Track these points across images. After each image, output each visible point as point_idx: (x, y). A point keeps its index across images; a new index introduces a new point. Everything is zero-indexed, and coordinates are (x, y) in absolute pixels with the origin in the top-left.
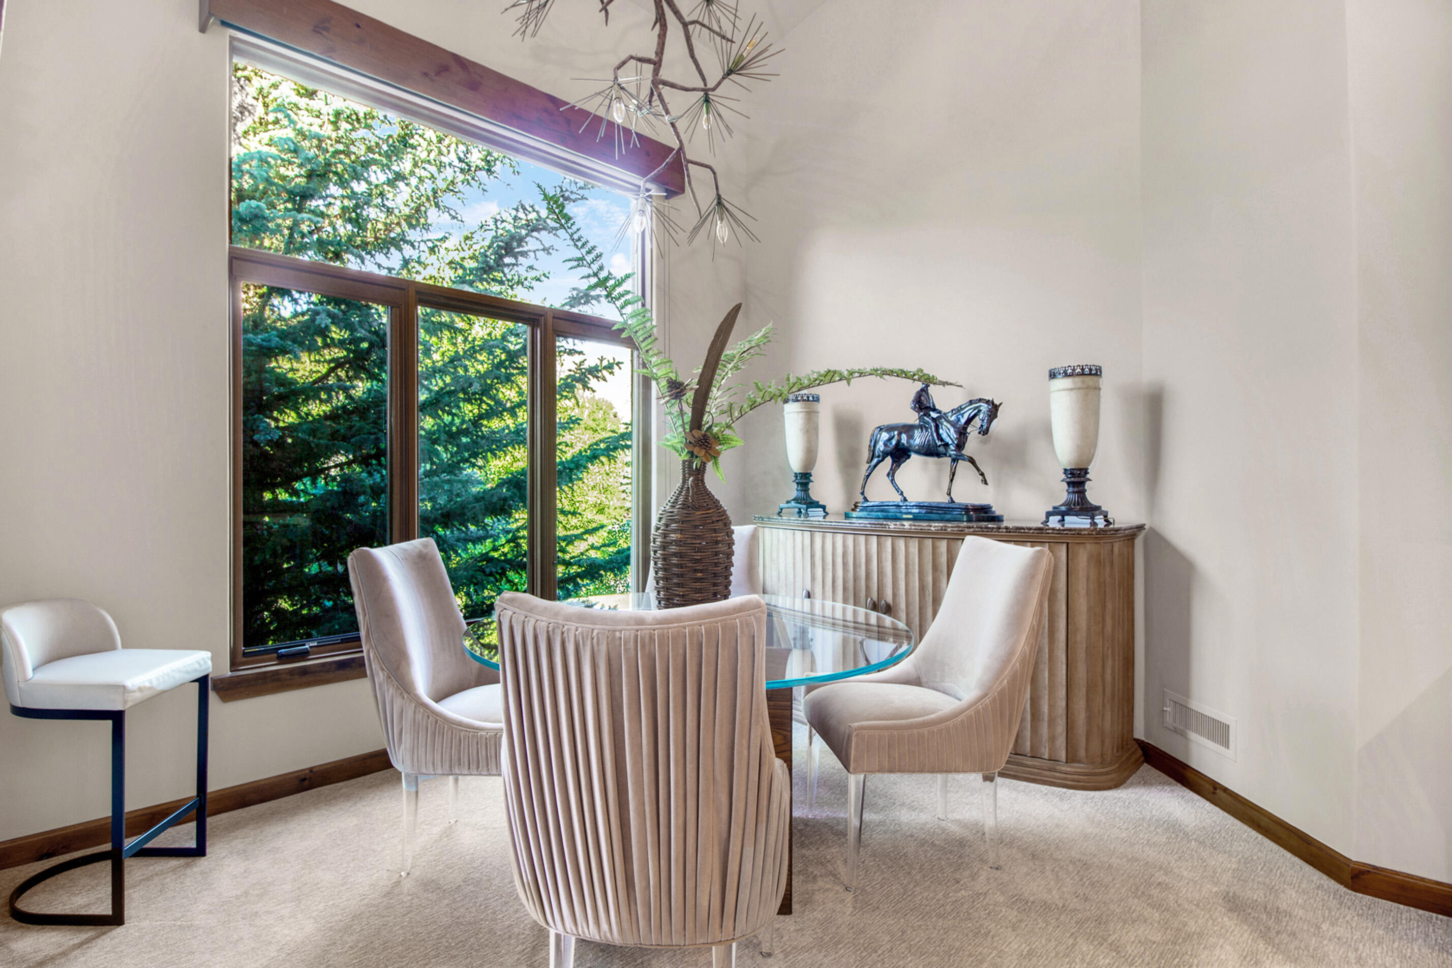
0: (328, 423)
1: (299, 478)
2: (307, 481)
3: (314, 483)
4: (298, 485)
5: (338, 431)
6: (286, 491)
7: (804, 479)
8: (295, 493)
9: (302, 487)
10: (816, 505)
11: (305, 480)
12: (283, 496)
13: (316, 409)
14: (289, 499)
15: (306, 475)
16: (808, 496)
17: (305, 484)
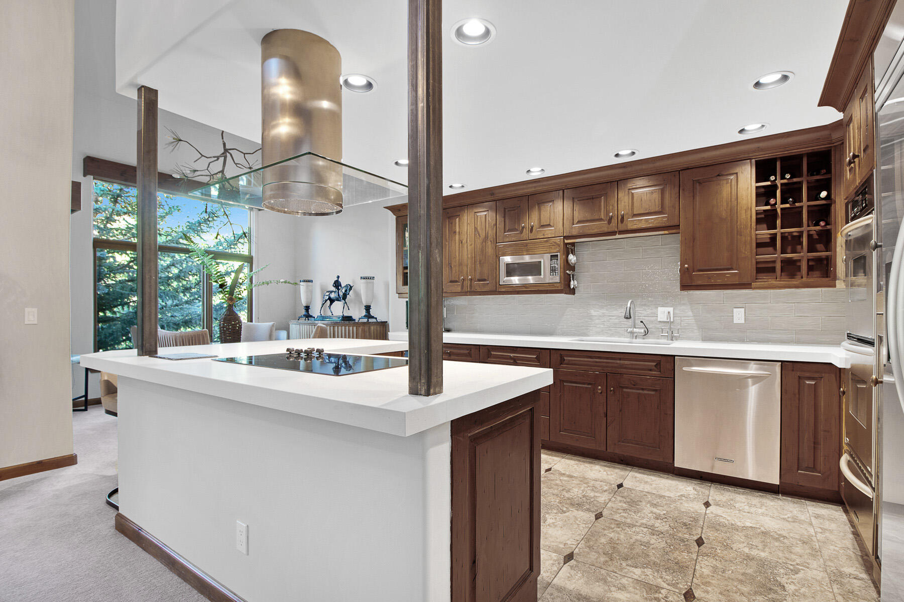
0: (129, 283)
1: (116, 306)
2: (120, 307)
3: (123, 309)
4: (115, 309)
5: (134, 287)
6: (110, 311)
7: (307, 308)
8: (115, 313)
9: (118, 310)
10: (311, 316)
11: (119, 307)
12: (109, 314)
13: (121, 277)
14: (112, 315)
15: (119, 305)
16: (309, 314)
17: (119, 309)
